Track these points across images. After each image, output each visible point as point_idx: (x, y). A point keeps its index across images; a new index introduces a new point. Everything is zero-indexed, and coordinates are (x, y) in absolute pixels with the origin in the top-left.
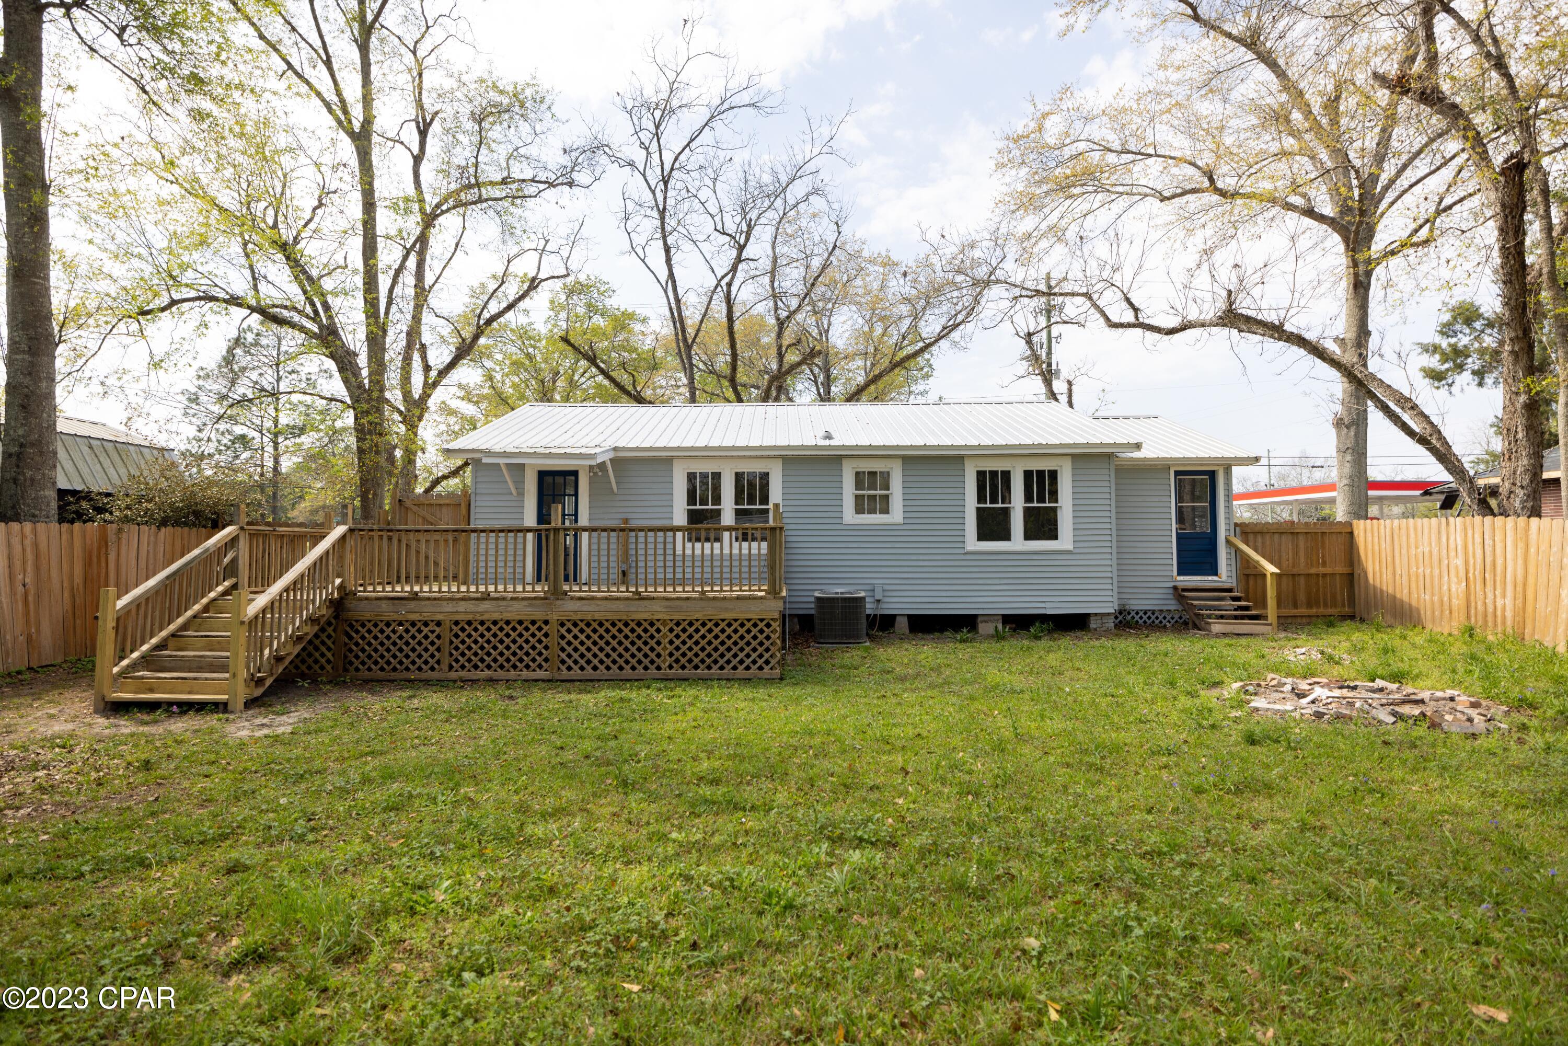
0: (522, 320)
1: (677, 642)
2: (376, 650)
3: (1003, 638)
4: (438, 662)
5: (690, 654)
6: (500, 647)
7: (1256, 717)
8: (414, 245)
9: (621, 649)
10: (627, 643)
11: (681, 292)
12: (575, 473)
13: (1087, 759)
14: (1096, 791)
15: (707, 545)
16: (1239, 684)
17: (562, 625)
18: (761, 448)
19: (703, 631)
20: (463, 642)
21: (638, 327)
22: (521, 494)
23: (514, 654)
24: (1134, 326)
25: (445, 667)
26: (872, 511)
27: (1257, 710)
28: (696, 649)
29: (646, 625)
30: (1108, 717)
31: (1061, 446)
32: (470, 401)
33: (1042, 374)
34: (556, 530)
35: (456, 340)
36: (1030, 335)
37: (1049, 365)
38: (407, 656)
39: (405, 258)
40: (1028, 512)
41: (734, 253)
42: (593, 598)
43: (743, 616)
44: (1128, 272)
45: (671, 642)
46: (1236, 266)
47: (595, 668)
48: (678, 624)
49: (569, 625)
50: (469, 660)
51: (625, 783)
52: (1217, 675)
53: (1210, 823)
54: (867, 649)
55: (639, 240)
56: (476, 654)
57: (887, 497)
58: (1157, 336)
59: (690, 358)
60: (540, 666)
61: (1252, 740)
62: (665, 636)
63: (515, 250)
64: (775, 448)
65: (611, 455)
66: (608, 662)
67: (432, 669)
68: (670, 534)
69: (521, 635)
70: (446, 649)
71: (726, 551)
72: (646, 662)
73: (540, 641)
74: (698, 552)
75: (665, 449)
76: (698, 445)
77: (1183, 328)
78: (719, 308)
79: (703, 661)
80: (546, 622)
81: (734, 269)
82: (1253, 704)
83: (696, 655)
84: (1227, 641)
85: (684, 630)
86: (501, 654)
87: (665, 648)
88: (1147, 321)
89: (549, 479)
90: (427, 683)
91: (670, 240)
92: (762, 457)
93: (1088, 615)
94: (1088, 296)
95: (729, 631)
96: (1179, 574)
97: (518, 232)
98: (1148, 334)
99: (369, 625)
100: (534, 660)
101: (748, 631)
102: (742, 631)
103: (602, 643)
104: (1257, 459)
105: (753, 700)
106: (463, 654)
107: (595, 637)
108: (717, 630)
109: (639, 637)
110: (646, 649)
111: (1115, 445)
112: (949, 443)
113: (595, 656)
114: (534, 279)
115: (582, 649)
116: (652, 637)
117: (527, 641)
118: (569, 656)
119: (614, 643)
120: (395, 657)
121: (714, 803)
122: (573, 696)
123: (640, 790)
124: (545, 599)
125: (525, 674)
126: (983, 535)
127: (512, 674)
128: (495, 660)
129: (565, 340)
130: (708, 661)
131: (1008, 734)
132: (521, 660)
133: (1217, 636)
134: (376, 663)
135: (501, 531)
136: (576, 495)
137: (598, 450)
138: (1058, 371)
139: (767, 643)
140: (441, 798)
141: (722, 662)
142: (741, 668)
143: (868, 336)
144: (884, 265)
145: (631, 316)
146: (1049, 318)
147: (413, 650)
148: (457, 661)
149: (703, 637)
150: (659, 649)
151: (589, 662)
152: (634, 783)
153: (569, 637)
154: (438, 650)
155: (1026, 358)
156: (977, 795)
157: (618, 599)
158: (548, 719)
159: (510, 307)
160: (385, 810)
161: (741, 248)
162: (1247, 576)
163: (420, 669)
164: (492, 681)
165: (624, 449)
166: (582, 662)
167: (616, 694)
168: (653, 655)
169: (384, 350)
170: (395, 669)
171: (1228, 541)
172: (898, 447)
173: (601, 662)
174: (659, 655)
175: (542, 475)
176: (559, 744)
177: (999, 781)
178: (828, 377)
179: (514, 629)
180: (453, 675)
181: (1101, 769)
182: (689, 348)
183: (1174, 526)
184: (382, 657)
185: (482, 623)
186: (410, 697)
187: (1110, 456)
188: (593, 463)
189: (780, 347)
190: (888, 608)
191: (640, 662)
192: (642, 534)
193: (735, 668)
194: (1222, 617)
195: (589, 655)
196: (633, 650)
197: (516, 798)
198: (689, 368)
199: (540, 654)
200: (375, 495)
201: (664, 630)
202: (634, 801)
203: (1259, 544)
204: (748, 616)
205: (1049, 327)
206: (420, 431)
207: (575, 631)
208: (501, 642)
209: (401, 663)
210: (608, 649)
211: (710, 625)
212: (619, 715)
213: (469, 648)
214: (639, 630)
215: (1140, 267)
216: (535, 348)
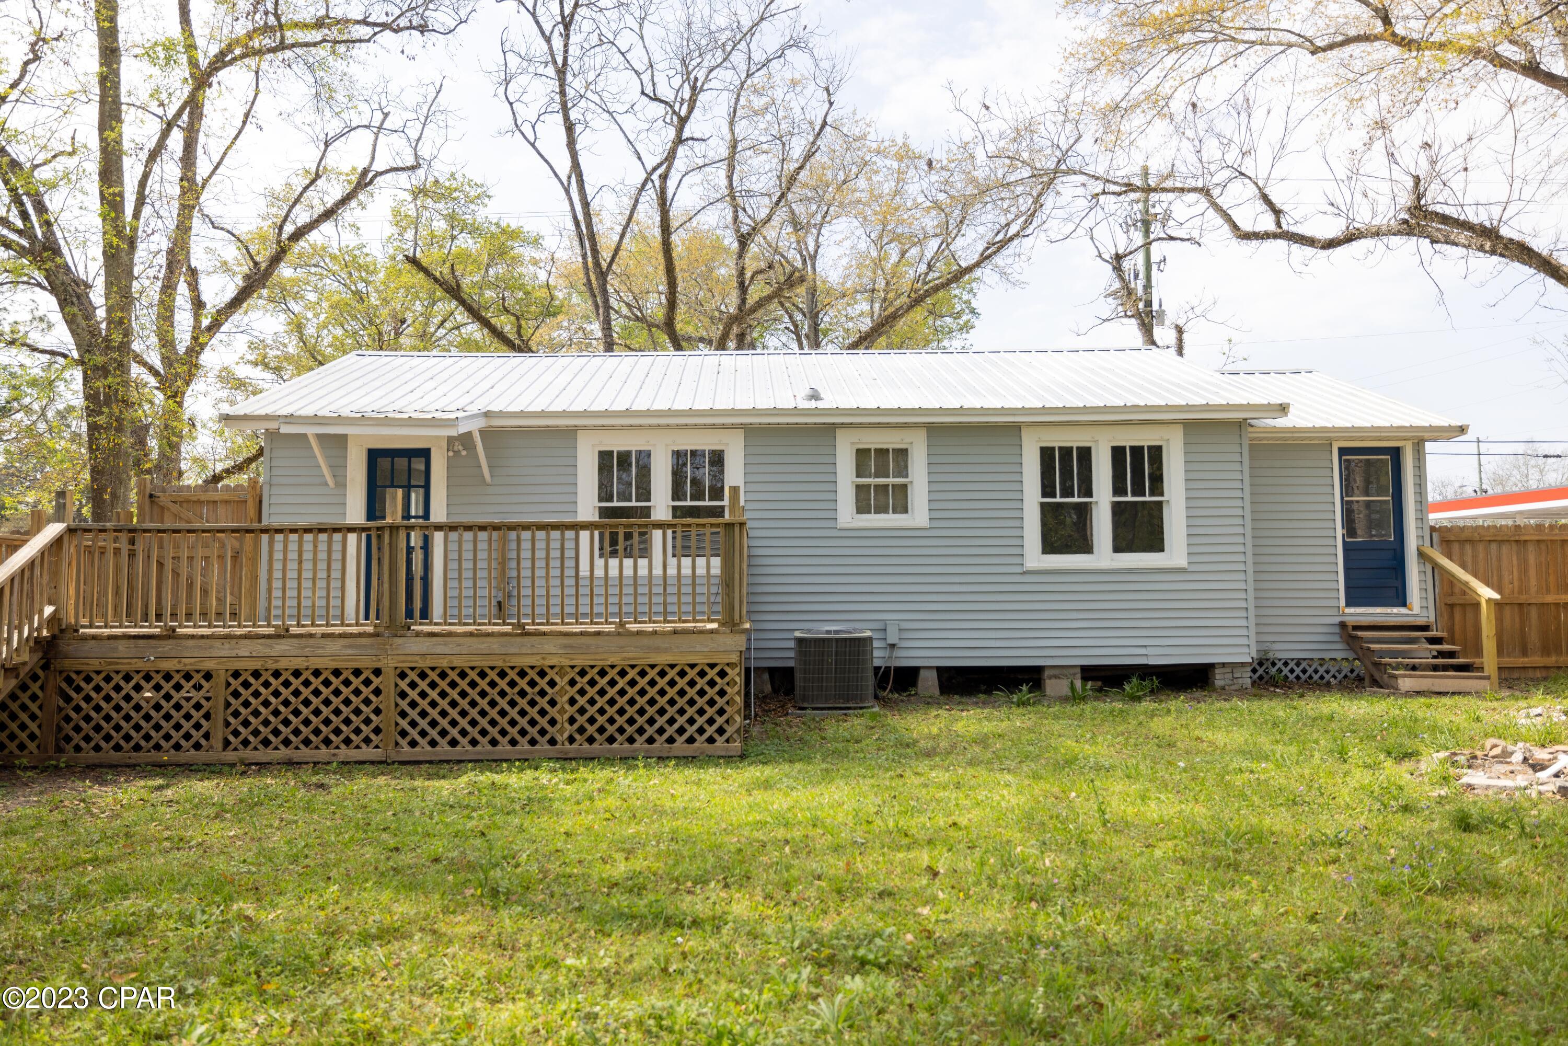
0: (349, 240)
1: (582, 701)
2: (108, 718)
3: (1084, 699)
4: (207, 736)
5: (601, 720)
6: (305, 711)
7: (1469, 797)
8: (179, 114)
9: (493, 713)
10: (503, 703)
11: (589, 190)
12: (425, 454)
13: (1213, 851)
14: (1229, 894)
15: (628, 563)
16: (1443, 754)
17: (403, 675)
18: (712, 412)
19: (621, 683)
20: (246, 704)
21: (528, 252)
22: (341, 484)
23: (327, 722)
24: (1275, 236)
25: (217, 741)
26: (882, 509)
27: (1471, 787)
28: (611, 711)
29: (532, 674)
30: (1245, 797)
31: (1168, 408)
32: (266, 366)
33: (1138, 315)
34: (394, 529)
35: (245, 268)
36: (1118, 258)
37: (1149, 303)
38: (158, 727)
39: (165, 134)
40: (1117, 509)
41: (672, 133)
42: (450, 634)
43: (683, 660)
44: (1264, 155)
45: (572, 701)
46: (1426, 145)
47: (454, 743)
48: (582, 673)
49: (413, 676)
50: (256, 733)
51: (495, 893)
52: (1409, 744)
53: (1407, 932)
54: (874, 716)
55: (526, 113)
56: (266, 723)
57: (904, 487)
58: (1309, 251)
59: (604, 292)
60: (367, 741)
61: (1464, 824)
62: (563, 692)
63: (334, 127)
64: (733, 412)
65: (481, 423)
66: (474, 732)
67: (197, 746)
68: (570, 534)
69: (337, 693)
70: (219, 715)
71: (658, 571)
72: (533, 732)
73: (367, 702)
74: (614, 572)
75: (564, 414)
76: (614, 408)
77: (1349, 238)
78: (648, 214)
79: (621, 730)
80: (377, 672)
81: (671, 156)
82: (1465, 780)
83: (611, 721)
84: (1422, 700)
85: (592, 683)
86: (307, 722)
87: (562, 711)
88: (1293, 229)
89: (384, 463)
90: (190, 769)
91: (574, 115)
92: (713, 427)
93: (1212, 666)
94: (1205, 191)
95: (662, 683)
96: (1348, 604)
97: (340, 97)
98: (1295, 247)
99: (98, 679)
100: (357, 731)
101: (692, 683)
102: (682, 683)
103: (464, 704)
104: (1462, 430)
105: (698, 783)
106: (246, 723)
107: (454, 694)
108: (642, 682)
109: (522, 693)
110: (533, 712)
111: (1249, 407)
112: (997, 404)
113: (454, 723)
114: (365, 172)
115: (434, 713)
116: (542, 693)
117: (347, 702)
118: (413, 724)
119: (483, 703)
120: (137, 728)
121: (634, 917)
122: (418, 783)
123: (518, 903)
124: (376, 635)
125: (345, 753)
126: (1050, 546)
127: (324, 753)
128: (297, 732)
129: (413, 261)
130: (630, 730)
131: (1094, 822)
132: (337, 732)
133: (1407, 694)
134: (108, 738)
135: (308, 530)
136: (427, 487)
137: (460, 414)
138: (1161, 313)
139: (721, 702)
140: (199, 917)
141: (650, 731)
142: (681, 740)
143: (878, 263)
144: (900, 159)
145: (513, 234)
146: (1147, 232)
147: (168, 717)
148: (236, 733)
149: (622, 692)
150: (553, 712)
151: (443, 733)
152: (508, 893)
153: (413, 694)
154: (207, 716)
155: (1113, 294)
156: (1044, 902)
157: (488, 635)
158: (378, 811)
159: (328, 214)
160: (109, 934)
161: (683, 121)
162: (1451, 606)
163: (177, 747)
164: (291, 764)
165: (501, 414)
166: (434, 733)
167: (486, 778)
168: (543, 722)
169: (130, 276)
170: (137, 748)
171: (1421, 554)
172: (920, 411)
173: (464, 733)
174: (553, 722)
175: (374, 456)
176: (392, 843)
177: (1078, 882)
178: (815, 327)
179: (327, 683)
180: (230, 756)
181: (1236, 866)
182: (603, 276)
183: (1340, 532)
184: (118, 728)
185: (277, 674)
186: (160, 788)
187: (1240, 425)
188: (453, 433)
189: (741, 273)
190: (906, 658)
191: (523, 732)
192: (526, 535)
193: (671, 740)
194: (1414, 668)
195: (444, 723)
196: (513, 713)
197: (322, 914)
198: (604, 309)
199: (367, 721)
200: (114, 496)
201: (562, 682)
202: (507, 919)
203: (1468, 558)
204: (692, 659)
205: (1147, 246)
206: (188, 401)
207: (423, 685)
208: (307, 703)
209: (147, 737)
210: (474, 713)
211: (632, 674)
212: (489, 805)
213: (256, 713)
214: (523, 684)
215: (1283, 147)
216: (367, 283)
